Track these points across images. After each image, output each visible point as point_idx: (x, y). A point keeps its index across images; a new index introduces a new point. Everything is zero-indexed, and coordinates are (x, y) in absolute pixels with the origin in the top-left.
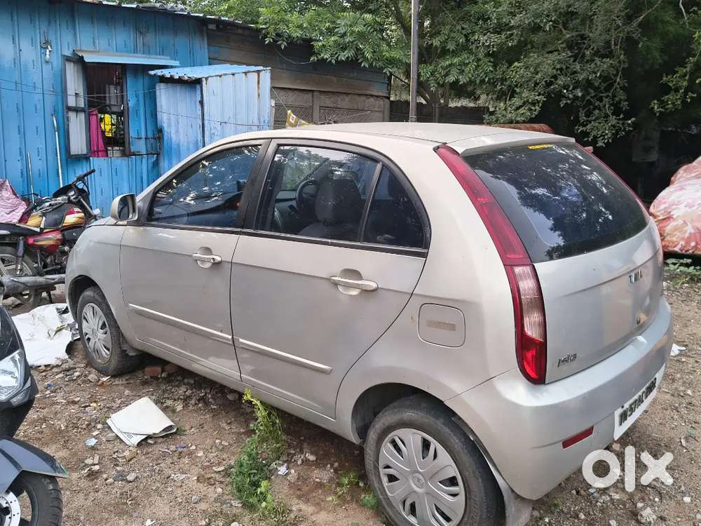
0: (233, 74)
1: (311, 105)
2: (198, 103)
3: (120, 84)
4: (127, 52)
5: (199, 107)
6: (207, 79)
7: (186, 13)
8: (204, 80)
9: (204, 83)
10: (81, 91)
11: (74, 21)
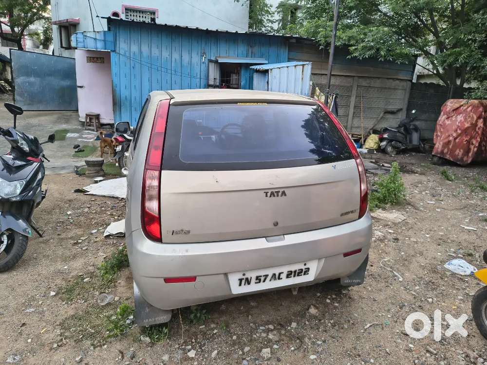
0: (287, 67)
1: (351, 85)
2: (266, 83)
3: (238, 73)
4: (243, 57)
5: (267, 85)
6: (271, 70)
7: (281, 35)
8: (270, 70)
9: (270, 72)
10: (218, 77)
11: (217, 42)
